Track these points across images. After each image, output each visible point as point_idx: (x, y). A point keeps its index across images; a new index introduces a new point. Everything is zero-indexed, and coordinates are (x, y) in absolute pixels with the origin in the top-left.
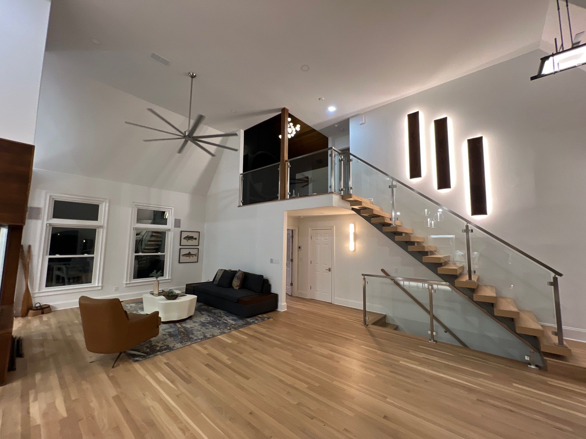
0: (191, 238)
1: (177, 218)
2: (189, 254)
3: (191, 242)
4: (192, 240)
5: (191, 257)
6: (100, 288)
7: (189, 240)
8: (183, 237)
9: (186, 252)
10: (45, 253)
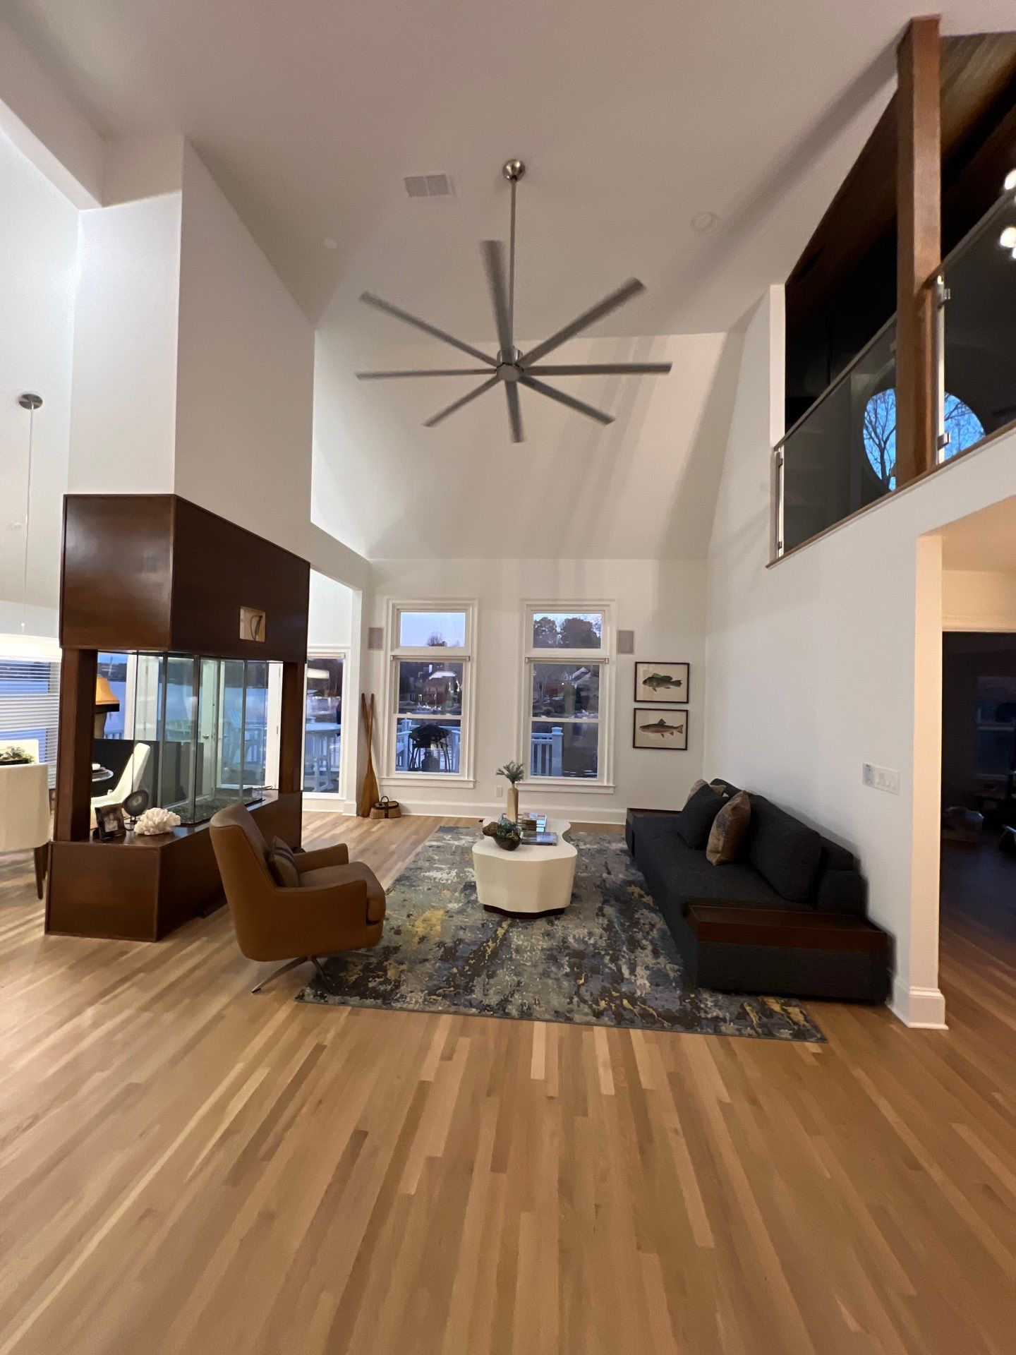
0: (665, 681)
1: (626, 628)
2: (661, 727)
3: (662, 693)
4: (669, 688)
5: (665, 734)
6: (471, 785)
7: (659, 685)
8: (641, 680)
9: (653, 718)
10: (392, 711)
